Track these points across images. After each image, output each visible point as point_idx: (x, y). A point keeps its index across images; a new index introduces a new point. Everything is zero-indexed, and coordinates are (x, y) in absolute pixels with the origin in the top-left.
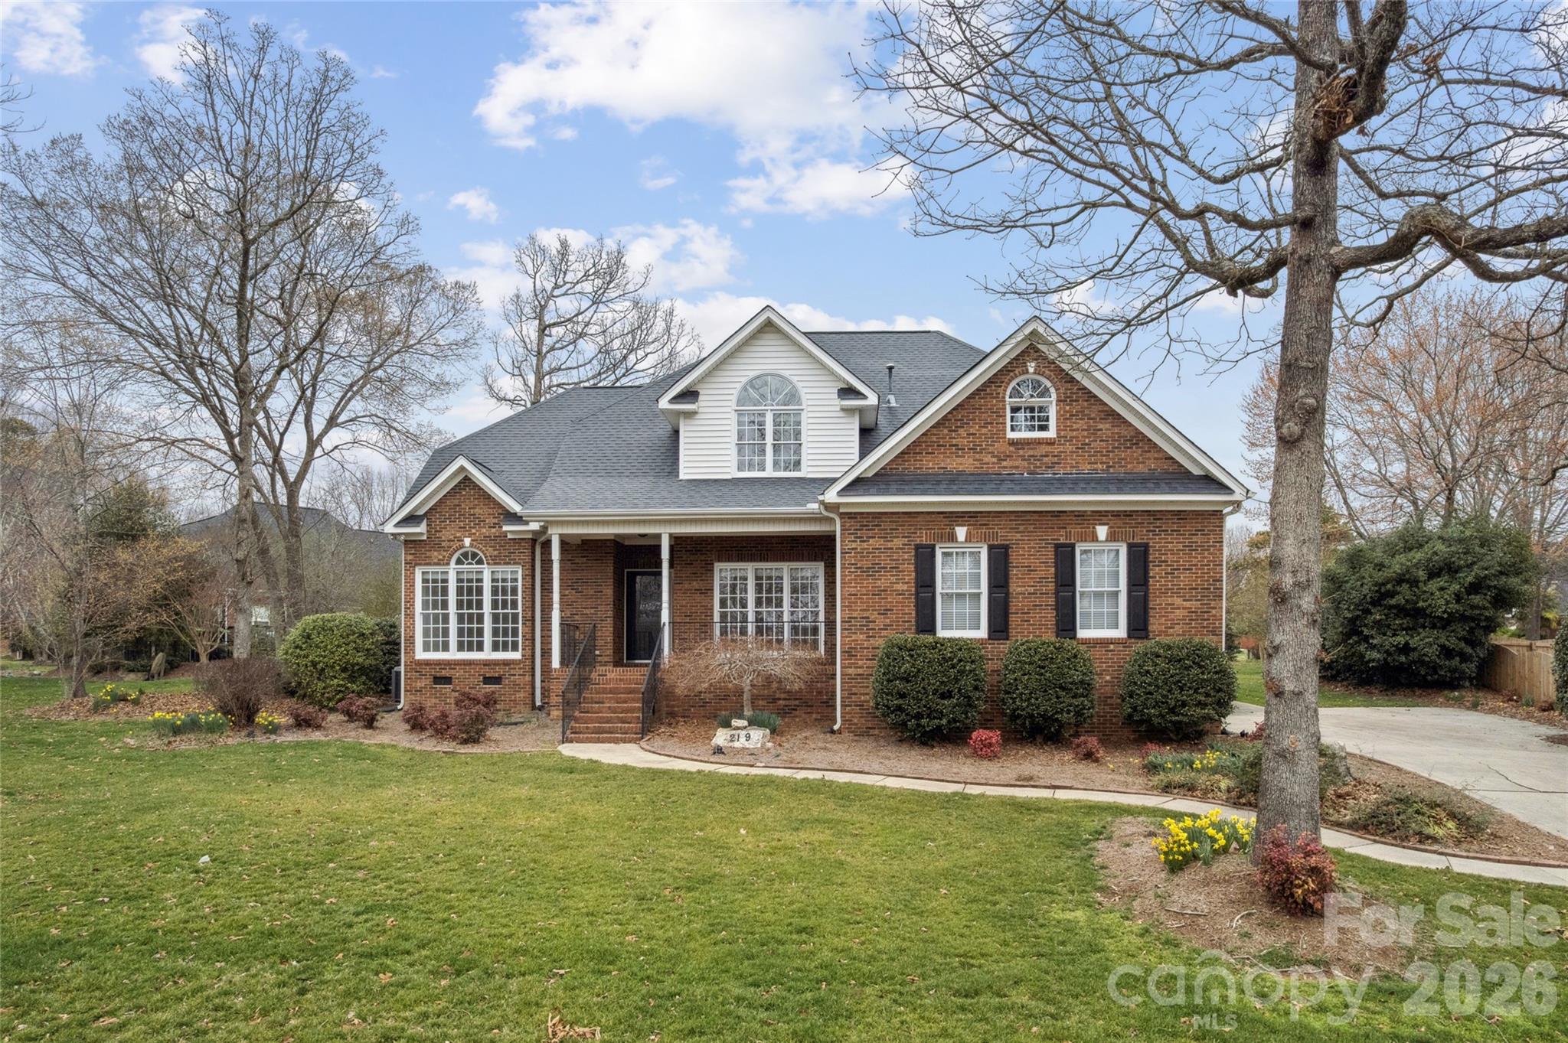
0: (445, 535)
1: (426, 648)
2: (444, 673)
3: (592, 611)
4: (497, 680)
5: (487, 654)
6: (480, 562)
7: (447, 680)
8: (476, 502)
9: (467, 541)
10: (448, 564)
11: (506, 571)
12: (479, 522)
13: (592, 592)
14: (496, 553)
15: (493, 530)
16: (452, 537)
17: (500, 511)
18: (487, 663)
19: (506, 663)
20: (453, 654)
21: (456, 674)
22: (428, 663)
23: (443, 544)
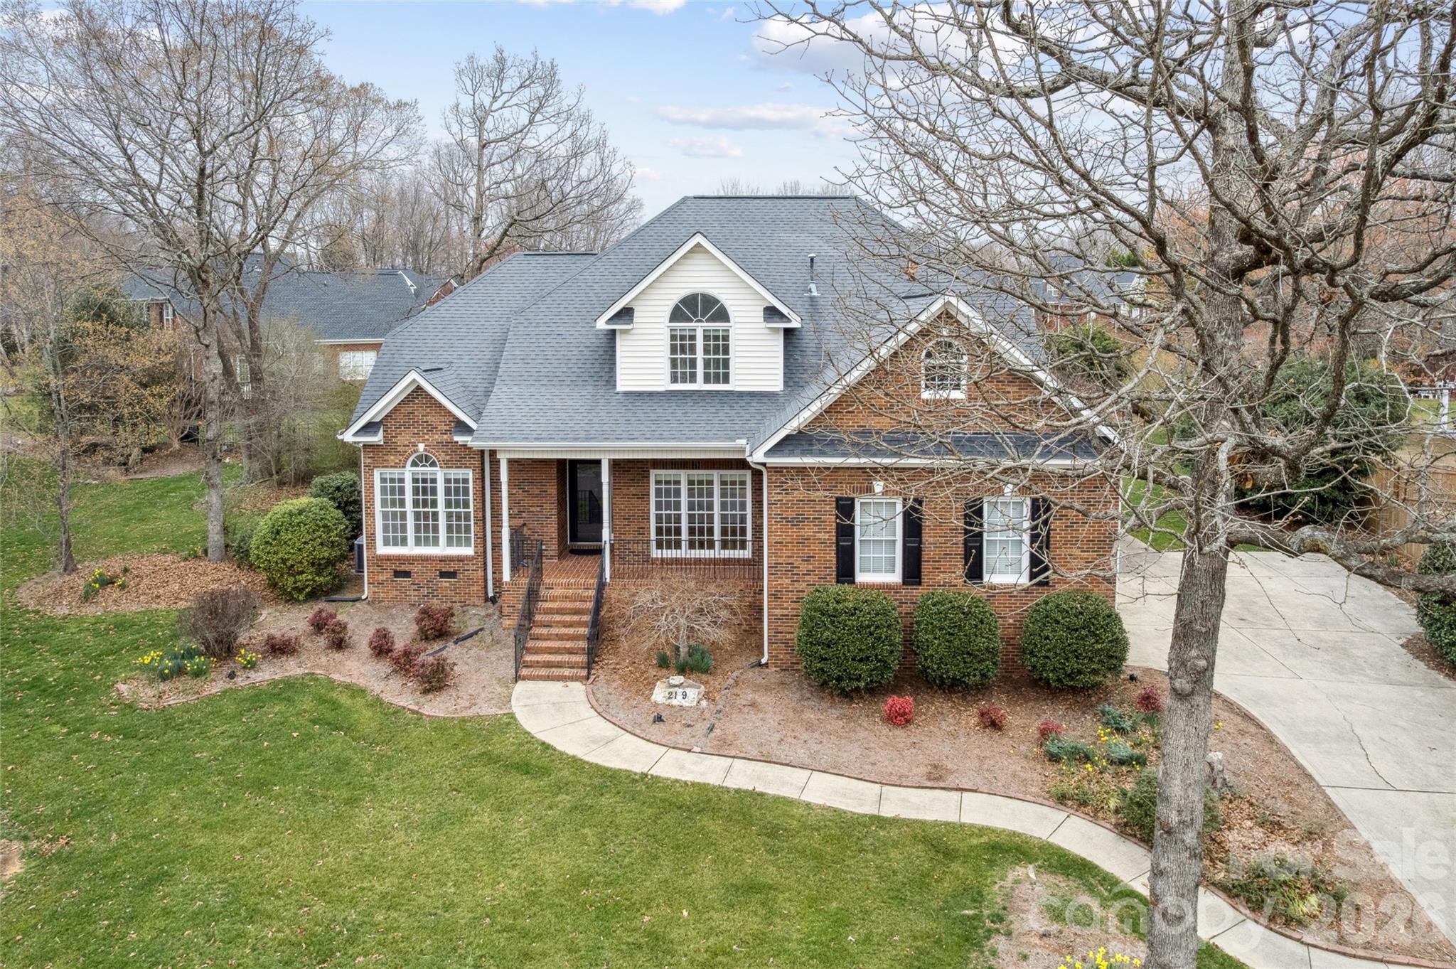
0: (401, 440)
1: (386, 543)
2: (403, 568)
3: (538, 509)
4: (452, 575)
5: (442, 549)
6: (433, 464)
7: (407, 574)
8: (428, 410)
9: (421, 447)
10: (404, 467)
11: (459, 473)
12: (432, 429)
13: (537, 492)
14: (448, 457)
15: (445, 436)
16: (407, 443)
17: (451, 419)
18: (443, 559)
19: (460, 559)
20: (411, 550)
21: (414, 568)
22: (388, 558)
23: (399, 449)
